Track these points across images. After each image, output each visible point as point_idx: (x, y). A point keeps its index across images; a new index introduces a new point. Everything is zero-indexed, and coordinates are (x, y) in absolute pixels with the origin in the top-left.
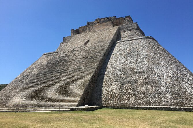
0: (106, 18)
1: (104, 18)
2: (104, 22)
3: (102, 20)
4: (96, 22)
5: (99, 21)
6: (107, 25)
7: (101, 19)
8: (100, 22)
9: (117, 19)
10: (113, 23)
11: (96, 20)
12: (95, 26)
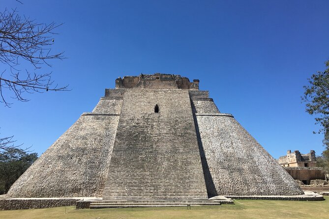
0: (169, 75)
1: (167, 75)
2: (166, 79)
3: (164, 76)
4: (155, 77)
5: (159, 76)
6: (170, 85)
7: (162, 75)
8: (161, 78)
9: (181, 79)
10: (177, 83)
11: (155, 75)
12: (153, 82)
